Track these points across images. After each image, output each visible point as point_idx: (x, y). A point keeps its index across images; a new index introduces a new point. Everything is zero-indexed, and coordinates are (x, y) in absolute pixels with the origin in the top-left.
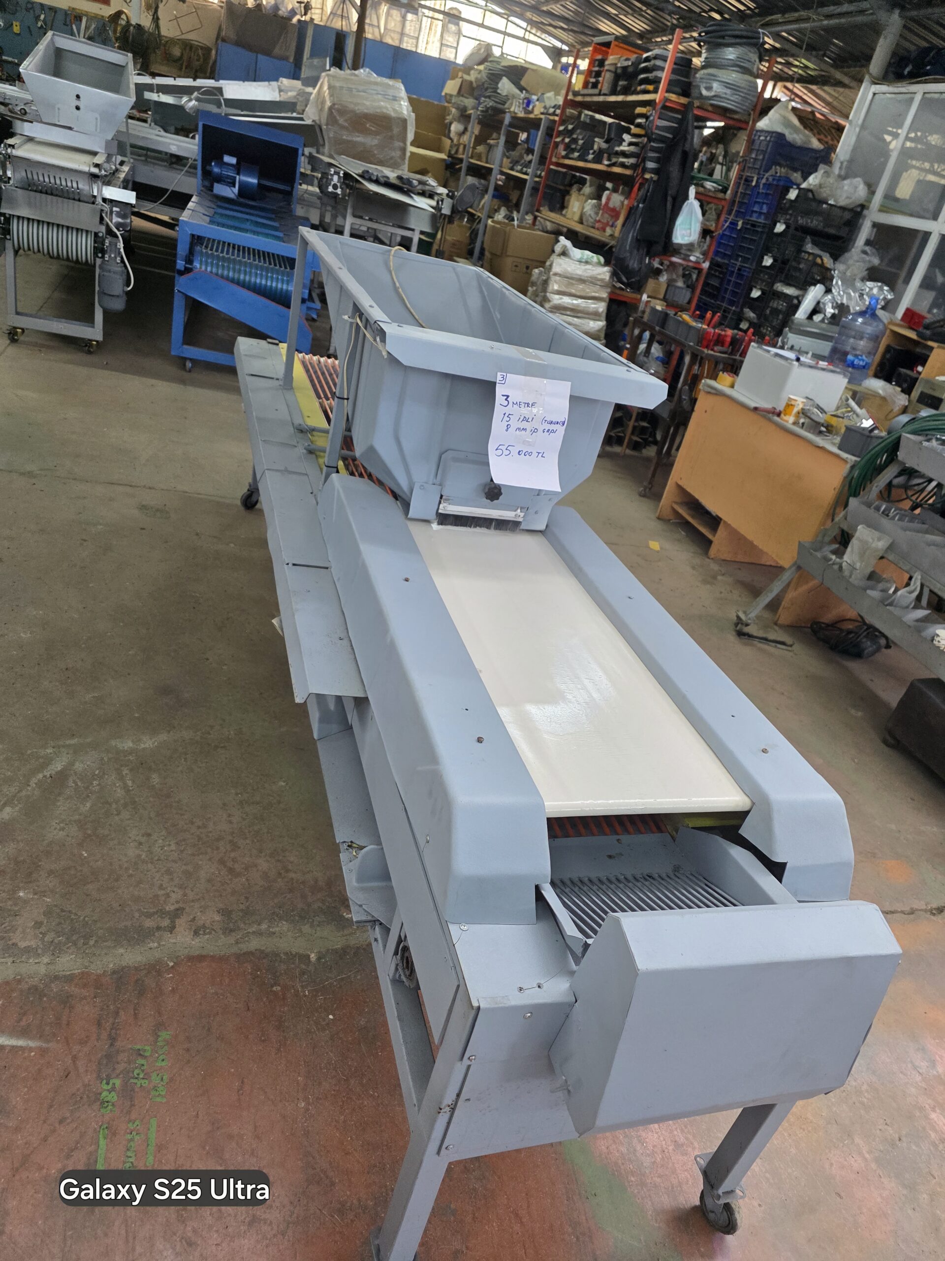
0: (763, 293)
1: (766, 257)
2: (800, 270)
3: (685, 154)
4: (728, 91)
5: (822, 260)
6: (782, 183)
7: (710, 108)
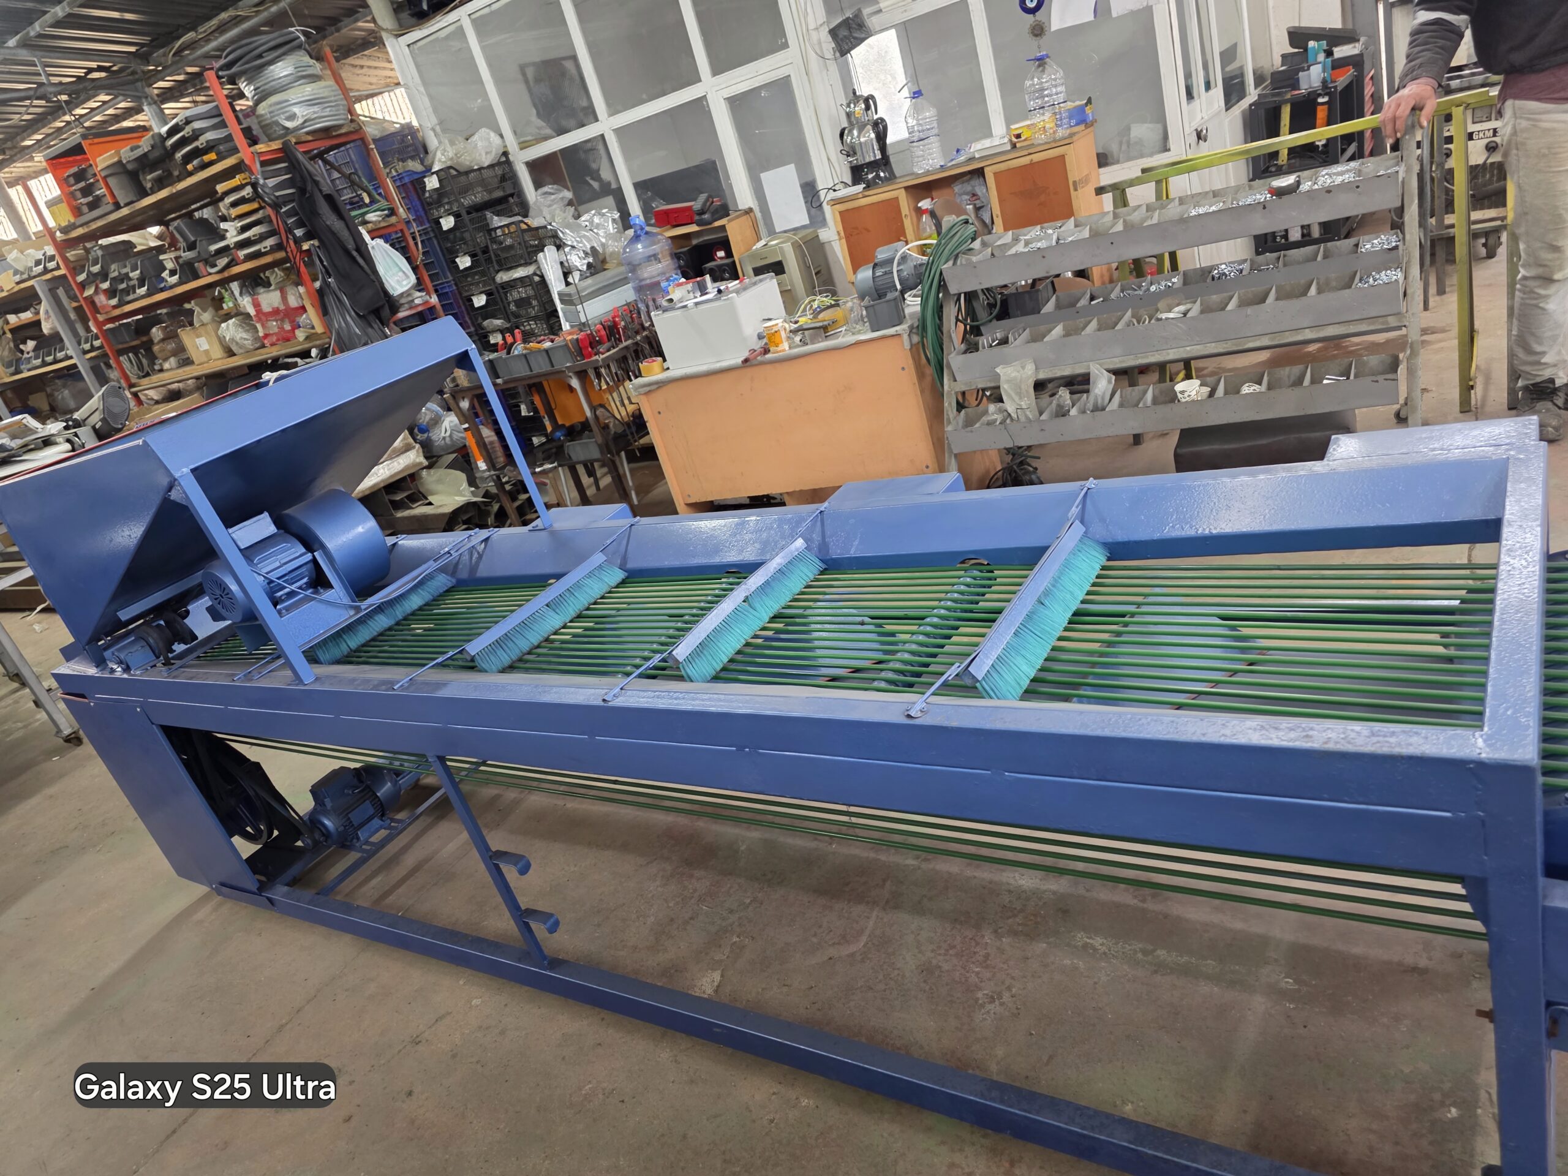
0: (489, 294)
1: (457, 260)
2: (511, 247)
4: (316, 108)
7: (310, 138)
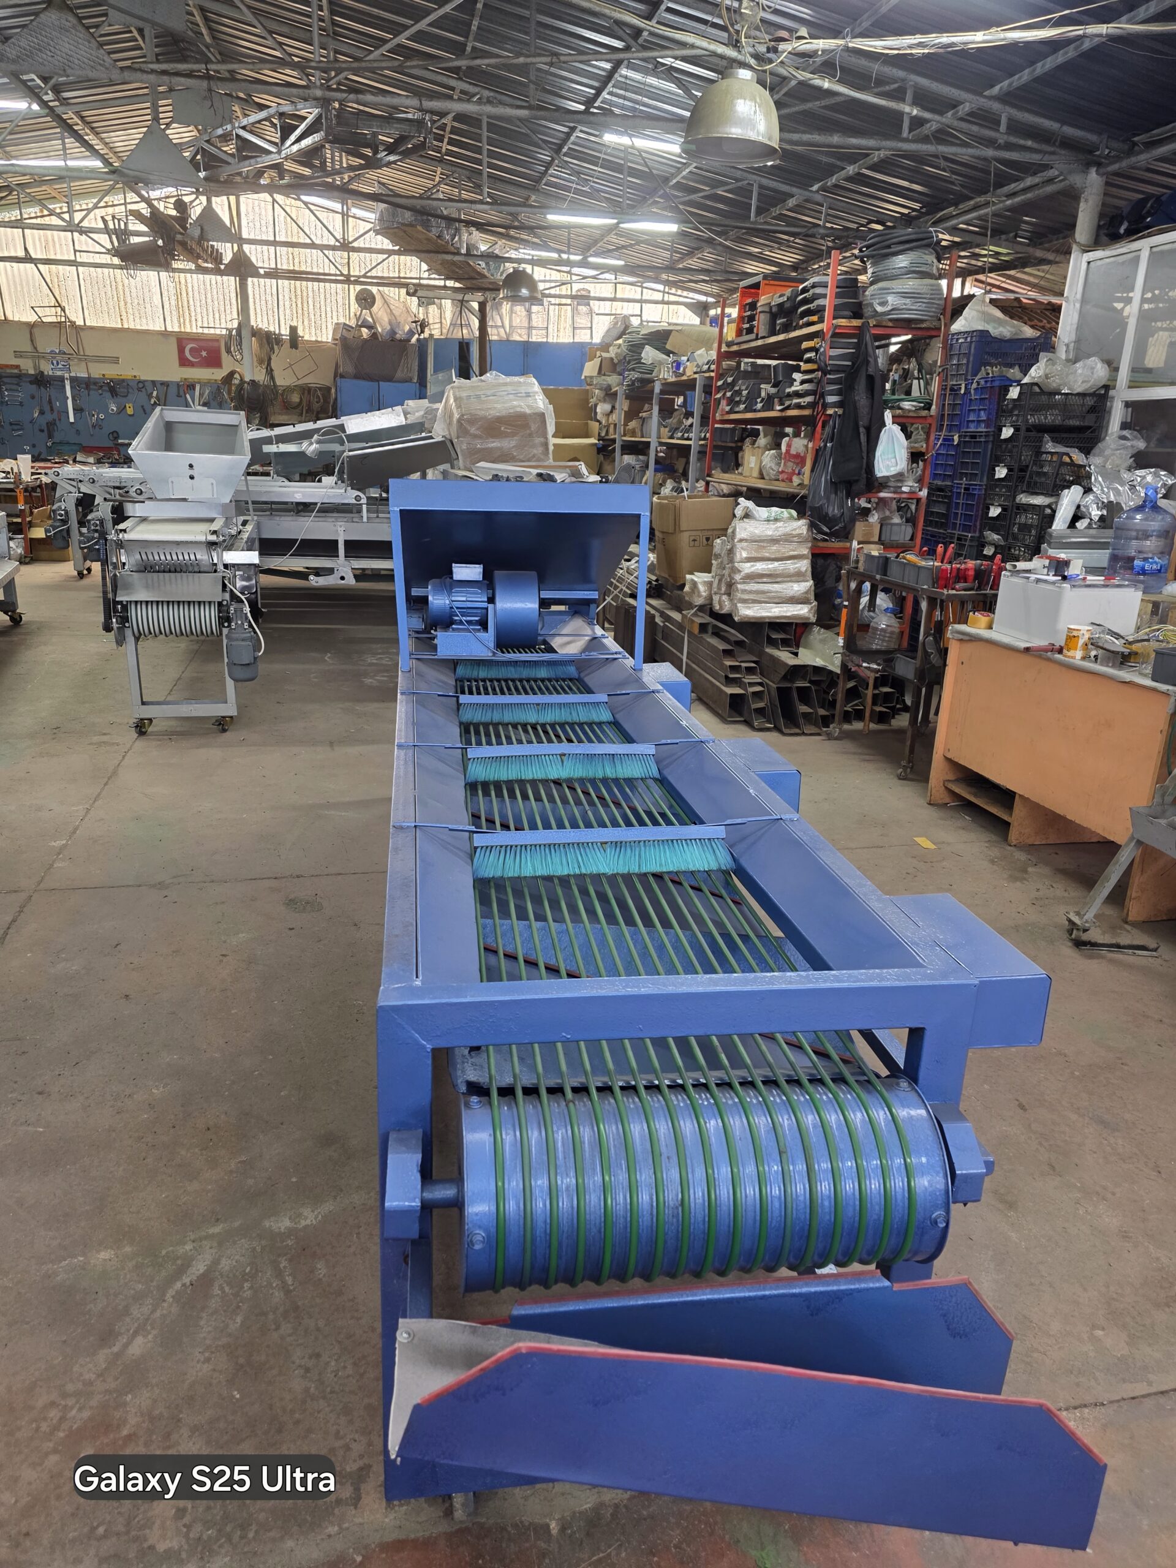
0: (1004, 509)
1: (997, 469)
2: (1045, 474)
3: (870, 379)
4: (908, 301)
5: (1070, 457)
6: (997, 384)
7: (890, 324)
